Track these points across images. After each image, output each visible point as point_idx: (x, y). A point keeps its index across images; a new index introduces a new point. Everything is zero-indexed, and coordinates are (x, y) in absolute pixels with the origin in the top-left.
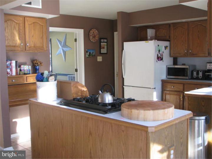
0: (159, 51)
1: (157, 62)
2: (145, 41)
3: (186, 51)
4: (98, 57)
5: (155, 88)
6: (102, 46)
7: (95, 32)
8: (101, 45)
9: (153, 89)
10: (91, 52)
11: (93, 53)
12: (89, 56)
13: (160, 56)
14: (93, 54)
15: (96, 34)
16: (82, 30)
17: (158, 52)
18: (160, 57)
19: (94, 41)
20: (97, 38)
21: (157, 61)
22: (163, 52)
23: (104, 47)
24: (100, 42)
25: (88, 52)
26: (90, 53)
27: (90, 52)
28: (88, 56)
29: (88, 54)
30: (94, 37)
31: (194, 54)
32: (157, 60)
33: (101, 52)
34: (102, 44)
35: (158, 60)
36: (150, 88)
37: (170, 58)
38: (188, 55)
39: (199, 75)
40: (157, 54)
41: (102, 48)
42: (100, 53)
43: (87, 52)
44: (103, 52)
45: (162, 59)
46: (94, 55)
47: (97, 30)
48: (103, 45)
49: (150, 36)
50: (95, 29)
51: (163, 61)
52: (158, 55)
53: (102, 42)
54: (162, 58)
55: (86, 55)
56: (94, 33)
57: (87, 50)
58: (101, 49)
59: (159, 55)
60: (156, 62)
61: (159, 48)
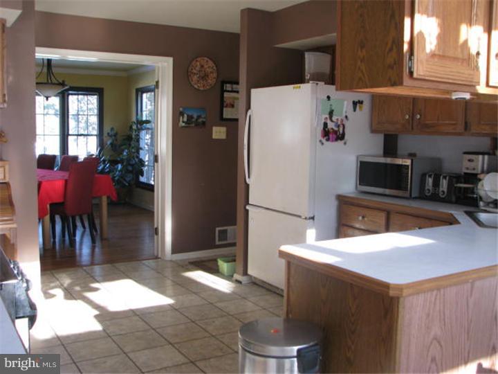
0: (331, 113)
1: (323, 144)
2: (293, 86)
3: (407, 117)
4: (215, 129)
5: (313, 218)
6: (227, 101)
7: (206, 66)
8: (225, 100)
9: (306, 218)
10: (195, 116)
11: (199, 117)
12: (186, 123)
13: (336, 129)
14: (200, 120)
15: (209, 70)
16: (170, 60)
17: (328, 116)
18: (335, 132)
19: (202, 89)
20: (212, 80)
21: (320, 141)
22: (346, 117)
23: (234, 102)
24: (223, 91)
25: (185, 116)
26: (190, 118)
27: (190, 114)
28: (184, 124)
29: (185, 120)
30: (204, 77)
31: (427, 126)
32: (324, 141)
33: (224, 116)
34: (226, 95)
35: (328, 140)
36: (300, 217)
37: (371, 135)
38: (412, 128)
39: (439, 188)
40: (323, 121)
41: (226, 107)
42: (222, 119)
43: (182, 114)
44: (229, 117)
45: (340, 137)
46: (204, 123)
47: (210, 59)
48: (230, 98)
49: (312, 72)
50: (205, 57)
51: (345, 143)
52: (325, 125)
53: (228, 91)
54: (343, 135)
55: (179, 121)
56: (202, 66)
57: (181, 109)
58: (225, 109)
59: (331, 125)
60: (319, 144)
61: (331, 105)
